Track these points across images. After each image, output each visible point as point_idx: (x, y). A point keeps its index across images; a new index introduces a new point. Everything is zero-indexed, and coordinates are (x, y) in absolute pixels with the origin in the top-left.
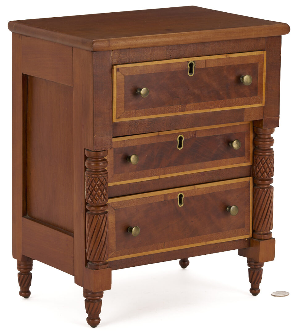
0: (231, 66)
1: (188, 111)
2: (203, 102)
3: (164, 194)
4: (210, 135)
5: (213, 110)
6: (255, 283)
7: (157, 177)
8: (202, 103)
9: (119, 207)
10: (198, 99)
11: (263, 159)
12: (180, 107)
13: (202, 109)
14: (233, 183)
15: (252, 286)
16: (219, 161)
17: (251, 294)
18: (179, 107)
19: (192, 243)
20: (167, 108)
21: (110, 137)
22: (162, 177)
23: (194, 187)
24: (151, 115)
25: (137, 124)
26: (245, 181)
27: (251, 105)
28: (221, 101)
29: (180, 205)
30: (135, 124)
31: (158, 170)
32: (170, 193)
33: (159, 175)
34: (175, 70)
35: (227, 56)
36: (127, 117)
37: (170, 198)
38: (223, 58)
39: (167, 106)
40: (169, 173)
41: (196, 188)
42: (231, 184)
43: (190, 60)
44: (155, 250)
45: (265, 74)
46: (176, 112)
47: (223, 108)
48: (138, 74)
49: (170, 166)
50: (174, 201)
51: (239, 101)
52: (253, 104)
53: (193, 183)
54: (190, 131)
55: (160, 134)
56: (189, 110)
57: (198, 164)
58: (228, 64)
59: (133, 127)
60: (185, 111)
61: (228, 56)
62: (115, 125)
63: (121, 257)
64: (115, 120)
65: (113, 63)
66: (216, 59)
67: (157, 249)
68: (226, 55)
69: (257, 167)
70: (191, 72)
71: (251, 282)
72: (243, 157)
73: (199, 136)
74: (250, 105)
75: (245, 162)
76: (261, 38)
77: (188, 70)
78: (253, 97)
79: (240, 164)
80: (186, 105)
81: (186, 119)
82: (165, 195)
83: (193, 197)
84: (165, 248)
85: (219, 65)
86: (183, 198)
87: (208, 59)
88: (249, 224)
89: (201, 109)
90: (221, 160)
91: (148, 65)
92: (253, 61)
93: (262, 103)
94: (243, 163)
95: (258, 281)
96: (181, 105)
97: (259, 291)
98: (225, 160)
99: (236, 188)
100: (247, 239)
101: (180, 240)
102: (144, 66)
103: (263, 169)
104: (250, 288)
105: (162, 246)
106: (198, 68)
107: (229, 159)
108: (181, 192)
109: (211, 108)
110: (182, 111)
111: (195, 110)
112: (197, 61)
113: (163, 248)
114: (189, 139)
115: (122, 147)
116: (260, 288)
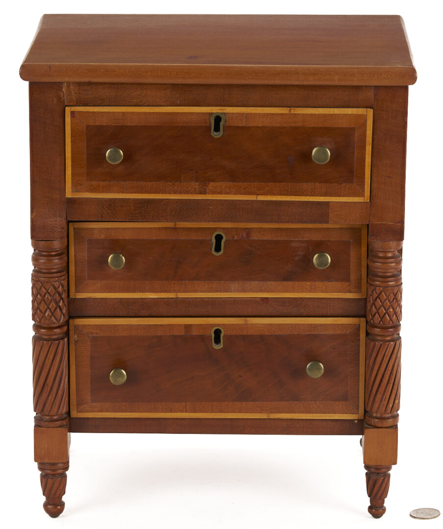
0: (297, 128)
1: (211, 194)
2: (243, 182)
3: (185, 325)
4: (278, 239)
5: (261, 198)
6: (378, 497)
7: (171, 295)
8: (240, 183)
9: (97, 333)
10: (233, 176)
11: (383, 293)
12: (197, 187)
13: (241, 194)
14: (325, 324)
15: (371, 501)
16: (297, 282)
17: (371, 515)
18: (196, 185)
19: (240, 412)
20: (170, 185)
21: (61, 220)
22: (182, 295)
23: (246, 321)
24: (139, 193)
25: (113, 205)
26: (351, 324)
27: (341, 198)
28: (278, 184)
29: (218, 346)
30: (110, 205)
31: (174, 284)
32: (198, 325)
33: (174, 291)
34: (184, 124)
35: (290, 110)
36: (93, 192)
37: (195, 332)
38: (281, 114)
39: (170, 182)
40: (195, 291)
41: (249, 322)
42: (321, 325)
43: (216, 110)
44: (166, 412)
45: (369, 148)
46: (188, 192)
47: (283, 196)
48: (113, 124)
49: (198, 280)
50: (203, 338)
51: (315, 189)
52: (344, 196)
53: (245, 314)
54: (237, 228)
55: (177, 226)
56: (213, 193)
57: (255, 283)
58: (293, 125)
59: (106, 209)
60: (205, 193)
61: (292, 111)
62: (71, 201)
63: (101, 413)
64: (69, 194)
65: (66, 103)
66: (267, 114)
67: (171, 412)
68: (289, 108)
69: (373, 307)
70: (217, 129)
71: (370, 495)
72: (347, 284)
73: (255, 238)
74: (338, 198)
75: (349, 292)
76: (362, 86)
77: (210, 127)
78: (344, 184)
79: (339, 294)
80: (209, 184)
81: (211, 207)
82: (188, 327)
83: (244, 337)
84: (186, 412)
85: (274, 125)
86: (222, 335)
87: (253, 112)
88: (358, 397)
89: (237, 194)
90: (300, 283)
91: (132, 111)
92: (344, 124)
93: (363, 196)
94: (347, 292)
95: (382, 494)
96: (197, 184)
97: (384, 510)
98: (308, 283)
99: (331, 333)
100: (356, 422)
101: (216, 403)
102: (123, 113)
103: (384, 310)
104: (369, 504)
105: (181, 408)
106: (232, 125)
107: (317, 283)
108: (218, 325)
109: (259, 195)
110: (201, 194)
111: (226, 194)
112: (230, 113)
113: (182, 411)
114: (236, 240)
115: (103, 238)
116: (385, 505)
